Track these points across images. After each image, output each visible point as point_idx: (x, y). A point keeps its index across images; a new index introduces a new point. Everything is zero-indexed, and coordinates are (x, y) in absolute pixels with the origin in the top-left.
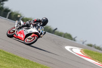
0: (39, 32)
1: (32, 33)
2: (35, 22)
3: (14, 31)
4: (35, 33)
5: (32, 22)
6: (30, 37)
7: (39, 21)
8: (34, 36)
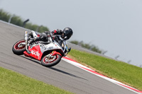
0: (63, 48)
1: (52, 51)
2: (55, 34)
3: (24, 46)
4: (57, 50)
5: (51, 34)
6: (50, 55)
7: (61, 33)
8: (55, 55)
